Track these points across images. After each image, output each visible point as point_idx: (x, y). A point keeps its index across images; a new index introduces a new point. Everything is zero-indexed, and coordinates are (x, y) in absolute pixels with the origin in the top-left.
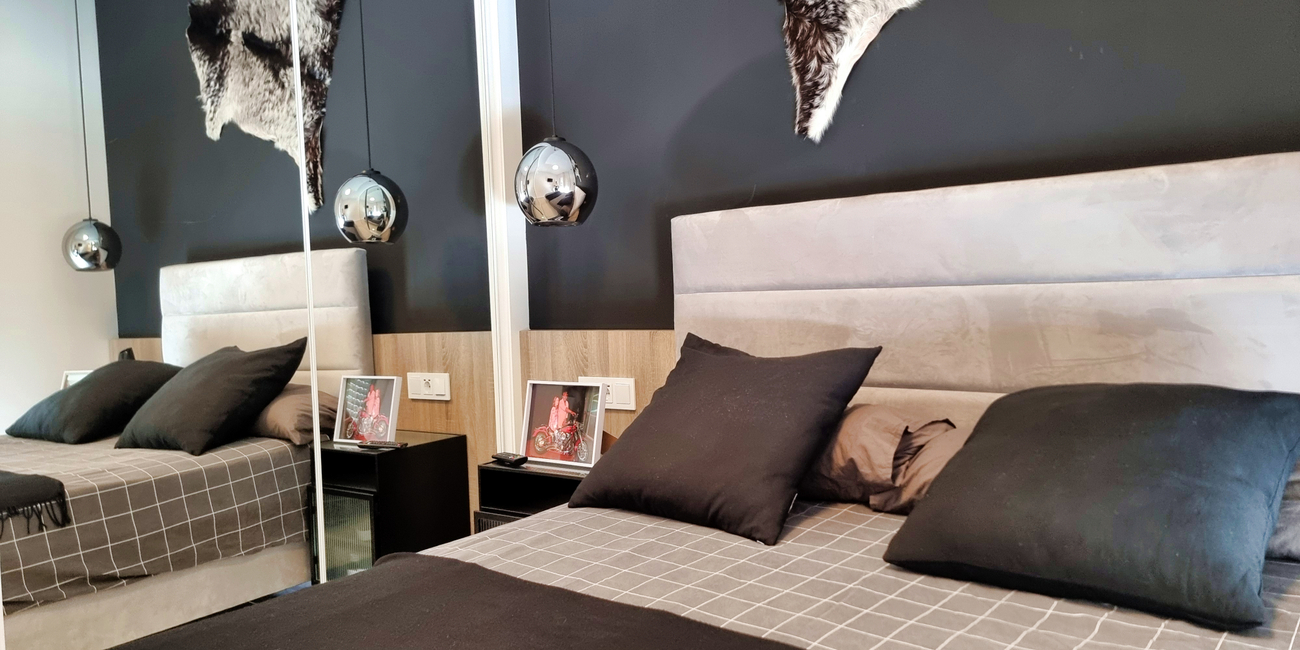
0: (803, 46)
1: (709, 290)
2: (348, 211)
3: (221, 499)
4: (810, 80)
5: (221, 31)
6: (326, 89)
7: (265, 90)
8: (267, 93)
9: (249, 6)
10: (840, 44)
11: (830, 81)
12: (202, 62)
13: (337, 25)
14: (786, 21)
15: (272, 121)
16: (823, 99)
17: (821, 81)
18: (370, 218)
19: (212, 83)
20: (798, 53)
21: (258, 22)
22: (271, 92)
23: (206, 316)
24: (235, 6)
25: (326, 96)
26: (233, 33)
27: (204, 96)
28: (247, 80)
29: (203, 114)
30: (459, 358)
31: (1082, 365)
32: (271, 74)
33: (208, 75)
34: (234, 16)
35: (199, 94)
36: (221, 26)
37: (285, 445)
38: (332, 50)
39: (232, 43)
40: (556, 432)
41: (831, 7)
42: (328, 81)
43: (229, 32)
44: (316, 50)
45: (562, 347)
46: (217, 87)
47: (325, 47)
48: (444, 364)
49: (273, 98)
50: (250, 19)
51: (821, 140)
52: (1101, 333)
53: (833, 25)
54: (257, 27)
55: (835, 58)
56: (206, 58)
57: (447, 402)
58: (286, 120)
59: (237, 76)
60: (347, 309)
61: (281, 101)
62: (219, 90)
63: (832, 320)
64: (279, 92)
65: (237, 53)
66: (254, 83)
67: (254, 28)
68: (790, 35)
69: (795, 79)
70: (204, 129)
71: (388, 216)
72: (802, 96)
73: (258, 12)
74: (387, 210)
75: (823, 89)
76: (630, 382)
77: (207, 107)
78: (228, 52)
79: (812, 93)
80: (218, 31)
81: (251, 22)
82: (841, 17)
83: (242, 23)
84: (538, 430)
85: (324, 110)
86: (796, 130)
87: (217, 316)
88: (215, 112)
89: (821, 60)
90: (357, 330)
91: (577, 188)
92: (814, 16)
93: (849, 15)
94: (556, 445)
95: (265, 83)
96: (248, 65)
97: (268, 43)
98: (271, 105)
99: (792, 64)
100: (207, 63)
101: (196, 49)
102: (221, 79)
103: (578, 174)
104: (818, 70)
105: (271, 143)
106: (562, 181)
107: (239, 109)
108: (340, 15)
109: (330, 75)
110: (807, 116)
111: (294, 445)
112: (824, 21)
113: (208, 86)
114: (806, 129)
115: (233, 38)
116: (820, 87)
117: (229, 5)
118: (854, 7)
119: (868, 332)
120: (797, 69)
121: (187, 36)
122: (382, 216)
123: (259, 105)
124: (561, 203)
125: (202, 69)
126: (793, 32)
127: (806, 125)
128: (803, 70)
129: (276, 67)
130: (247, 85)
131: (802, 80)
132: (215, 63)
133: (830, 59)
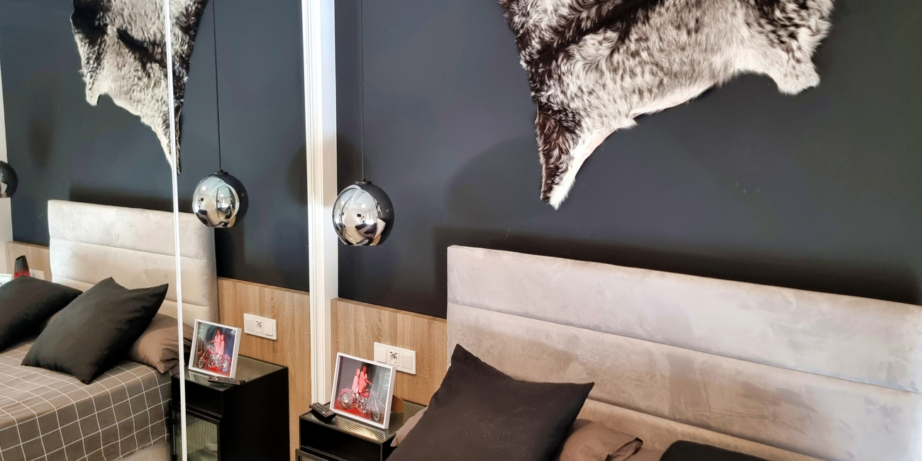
0: (549, 138)
1: (473, 305)
2: (203, 203)
3: (106, 419)
4: (553, 164)
5: (99, 24)
6: (184, 84)
7: (135, 76)
8: (136, 79)
9: (123, 10)
10: (576, 143)
11: (567, 168)
12: (83, 44)
13: (193, 38)
14: (537, 119)
15: (139, 101)
16: (561, 179)
17: (561, 166)
18: (219, 210)
19: (91, 62)
20: (545, 142)
21: (130, 24)
22: (139, 79)
23: (86, 244)
24: (111, 7)
25: (184, 90)
26: (109, 27)
27: (84, 70)
28: (120, 65)
29: (84, 84)
30: (284, 310)
31: (731, 415)
32: (140, 64)
33: (88, 55)
34: (110, 14)
35: (81, 68)
36: (99, 19)
37: (153, 372)
38: (189, 56)
39: (108, 35)
40: (358, 395)
41: (570, 115)
42: (186, 79)
43: (106, 25)
44: (176, 53)
45: (362, 318)
46: (96, 65)
47: (183, 53)
48: (273, 312)
49: (141, 84)
50: (124, 20)
51: (559, 209)
52: (745, 396)
53: (571, 129)
54: (129, 27)
55: (572, 152)
56: (86, 41)
57: (273, 340)
58: (150, 102)
59: (111, 60)
60: (198, 261)
61: (148, 87)
62: (97, 68)
63: (561, 347)
64: (146, 80)
65: (112, 43)
66: (126, 69)
67: (126, 27)
68: (540, 129)
69: (542, 160)
70: (84, 96)
71: (234, 207)
72: (547, 173)
73: (130, 16)
74: (233, 203)
75: (562, 172)
76: (412, 354)
77: (87, 79)
78: (105, 40)
79: (554, 173)
80: (97, 23)
81: (124, 22)
82: (577, 124)
83: (116, 21)
84: (343, 390)
85: (182, 100)
86: (541, 196)
87: (95, 246)
88: (93, 84)
89: (561, 149)
90: (205, 277)
91: (379, 220)
92: (558, 118)
93: (583, 124)
94: (357, 405)
95: (135, 71)
96: (121, 54)
97: (137, 41)
98: (139, 89)
99: (541, 149)
100: (87, 45)
101: (79, 33)
102: (98, 59)
103: (379, 210)
104: (559, 158)
105: (138, 118)
106: (368, 216)
107: (113, 86)
108: (195, 31)
109: (187, 75)
110: (550, 189)
111: (159, 372)
112: (565, 124)
113: (88, 63)
114: (548, 198)
115: (109, 31)
116: (560, 171)
117: (106, 4)
118: (587, 119)
119: (585, 361)
120: (544, 154)
121: (71, 21)
122: (229, 207)
123: (129, 86)
124: (367, 233)
125: (83, 49)
126: (543, 127)
127: (548, 195)
128: (548, 156)
129: (145, 61)
130: (120, 69)
131: (547, 162)
132: (94, 47)
133: (567, 152)
